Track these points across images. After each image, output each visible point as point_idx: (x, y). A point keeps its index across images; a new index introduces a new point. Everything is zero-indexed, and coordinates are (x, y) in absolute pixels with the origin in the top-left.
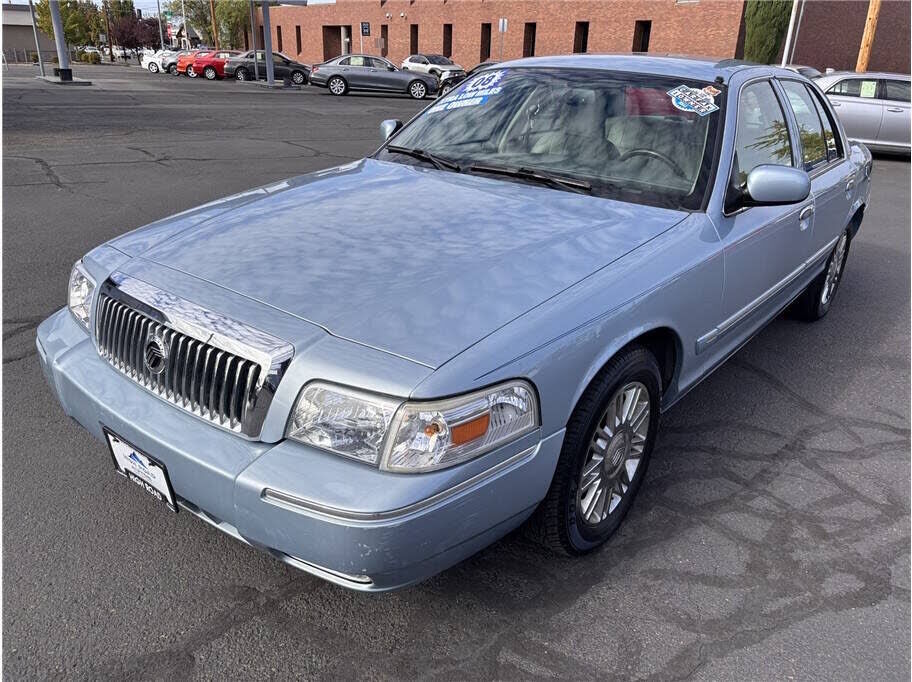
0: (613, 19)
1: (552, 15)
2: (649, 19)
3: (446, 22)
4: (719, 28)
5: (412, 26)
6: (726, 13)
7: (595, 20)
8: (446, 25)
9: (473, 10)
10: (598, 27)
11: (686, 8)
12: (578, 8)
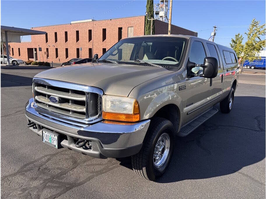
1: (96, 46)
3: (66, 48)
5: (56, 49)
7: (107, 48)
9: (74, 45)
12: (103, 45)
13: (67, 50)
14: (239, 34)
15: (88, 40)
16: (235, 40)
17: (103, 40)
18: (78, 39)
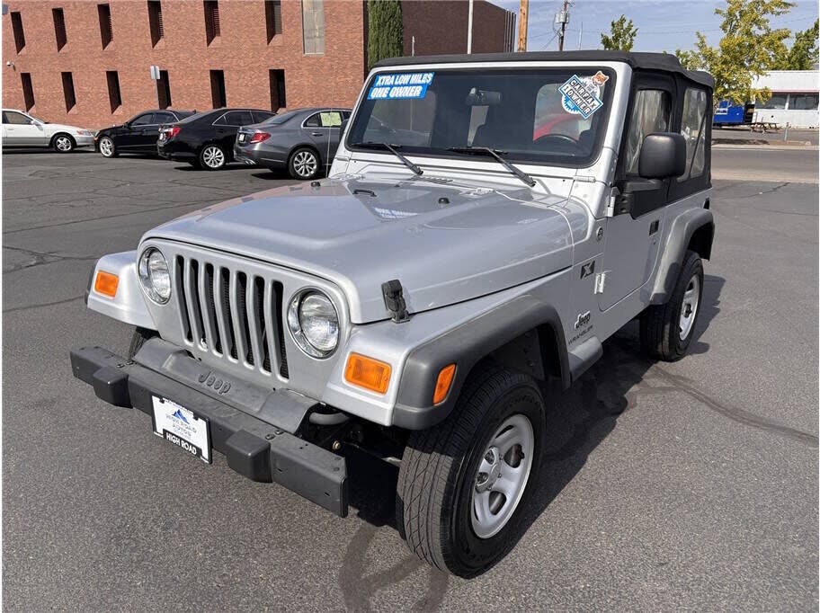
0: (247, 68)
1: (184, 63)
2: (281, 68)
3: (64, 71)
4: (346, 76)
5: (23, 75)
6: (350, 63)
7: (227, 68)
8: (63, 74)
9: (93, 59)
10: (233, 75)
11: (314, 58)
12: (209, 57)
13: (67, 77)
14: (623, 20)
15: (150, 41)
16: (610, 36)
17: (210, 37)
18: (107, 36)
